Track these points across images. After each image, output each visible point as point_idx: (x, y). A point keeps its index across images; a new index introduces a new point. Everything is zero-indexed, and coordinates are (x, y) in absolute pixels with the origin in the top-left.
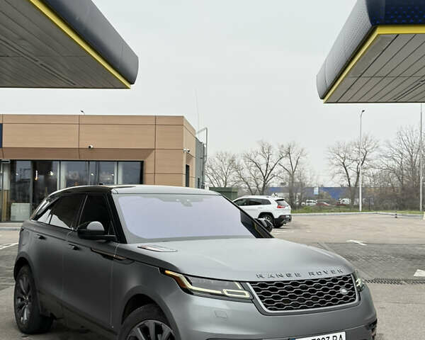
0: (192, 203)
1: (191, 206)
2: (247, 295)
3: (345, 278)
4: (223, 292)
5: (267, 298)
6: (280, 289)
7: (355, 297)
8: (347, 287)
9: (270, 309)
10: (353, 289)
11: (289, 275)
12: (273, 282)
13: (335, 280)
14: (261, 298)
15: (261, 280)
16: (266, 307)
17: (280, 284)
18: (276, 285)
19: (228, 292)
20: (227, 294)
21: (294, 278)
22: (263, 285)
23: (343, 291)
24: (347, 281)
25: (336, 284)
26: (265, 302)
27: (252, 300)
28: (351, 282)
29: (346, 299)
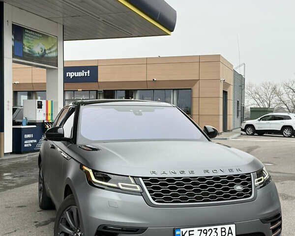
0: (142, 113)
1: (141, 114)
2: (139, 189)
3: (243, 176)
4: (118, 185)
5: (156, 192)
6: (171, 185)
7: (251, 193)
8: (243, 184)
9: (157, 202)
10: (250, 186)
11: (183, 172)
12: (165, 178)
13: (230, 178)
14: (150, 192)
15: (154, 175)
16: (154, 199)
17: (171, 180)
18: (167, 181)
19: (123, 186)
20: (121, 187)
21: (187, 175)
22: (154, 180)
23: (238, 188)
24: (245, 179)
25: (231, 182)
26: (154, 195)
27: (142, 194)
28: (250, 180)
29: (240, 195)
